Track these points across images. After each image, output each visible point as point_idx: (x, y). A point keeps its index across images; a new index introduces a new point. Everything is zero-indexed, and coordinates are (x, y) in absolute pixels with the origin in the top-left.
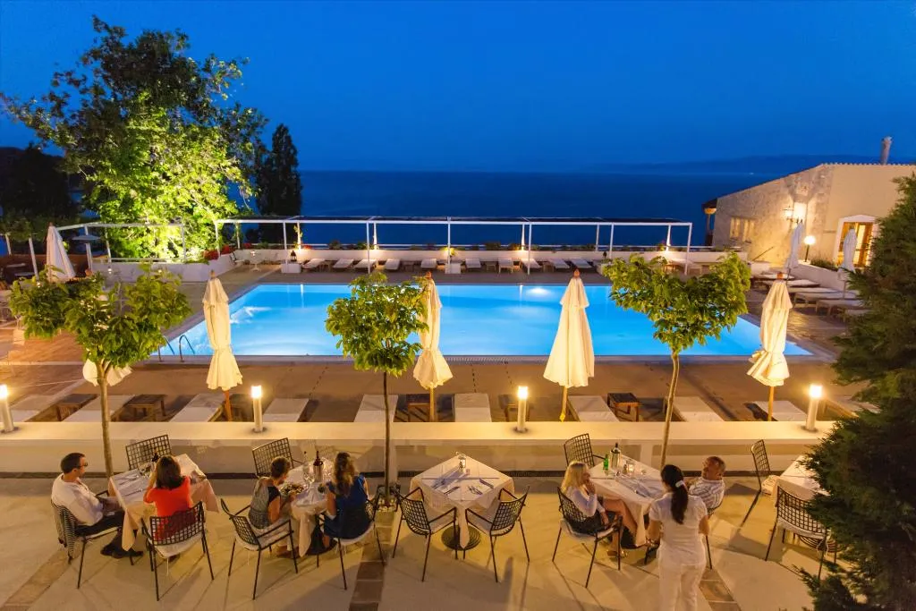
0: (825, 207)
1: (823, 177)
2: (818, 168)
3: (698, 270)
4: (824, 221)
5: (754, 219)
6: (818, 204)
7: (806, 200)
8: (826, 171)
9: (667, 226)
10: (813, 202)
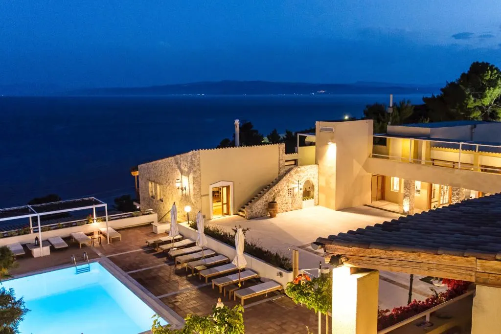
0: (198, 179)
1: (193, 159)
2: (190, 153)
3: (119, 238)
4: (200, 189)
5: (162, 184)
6: (194, 178)
7: (188, 174)
8: (195, 155)
9: (93, 209)
10: (191, 176)
